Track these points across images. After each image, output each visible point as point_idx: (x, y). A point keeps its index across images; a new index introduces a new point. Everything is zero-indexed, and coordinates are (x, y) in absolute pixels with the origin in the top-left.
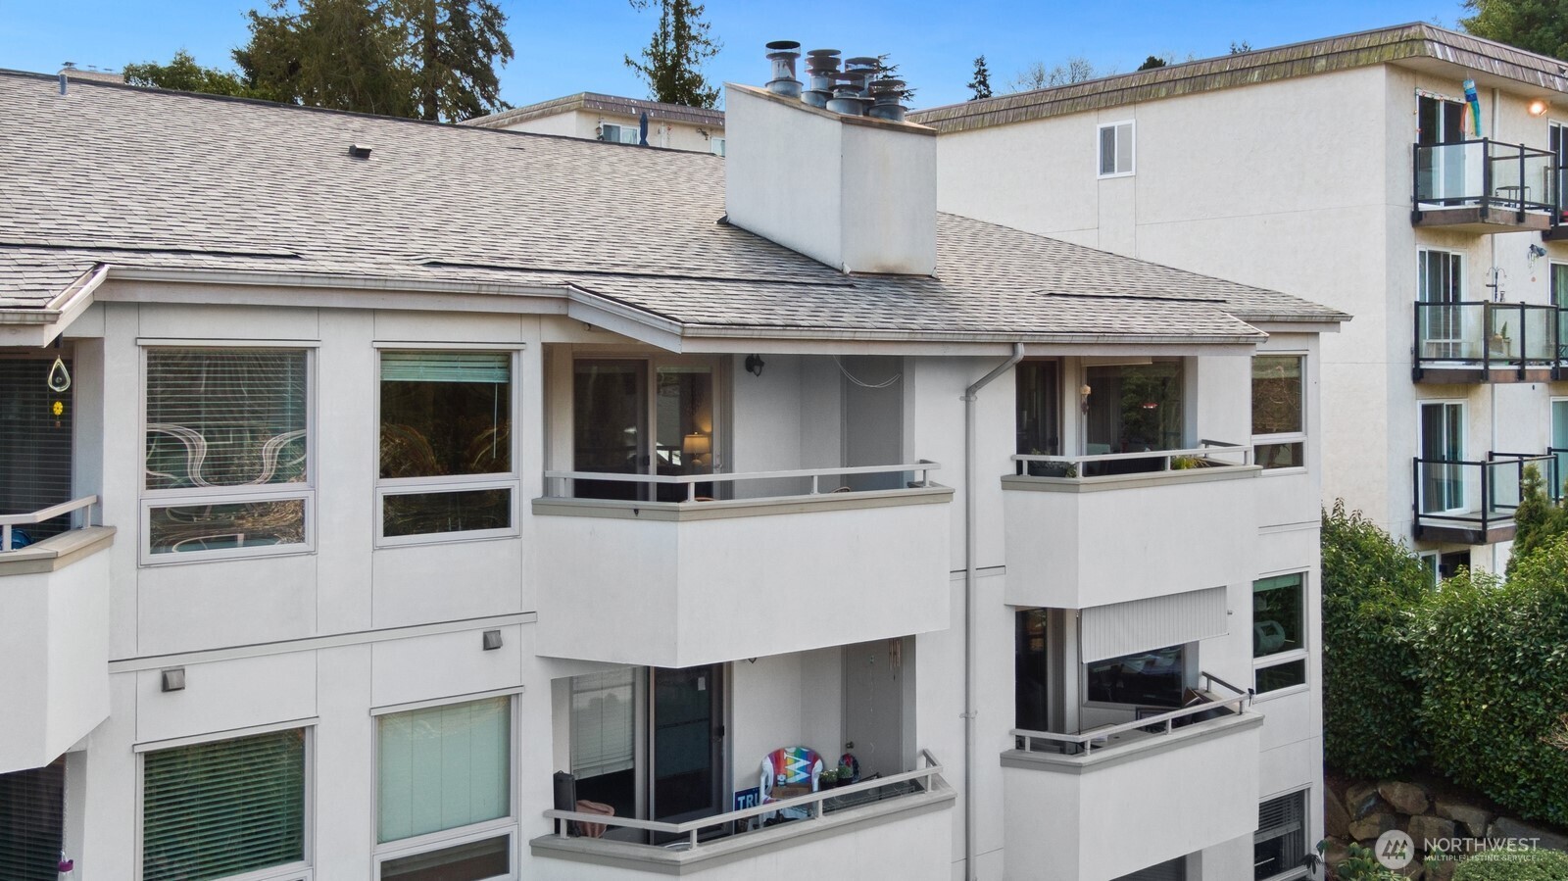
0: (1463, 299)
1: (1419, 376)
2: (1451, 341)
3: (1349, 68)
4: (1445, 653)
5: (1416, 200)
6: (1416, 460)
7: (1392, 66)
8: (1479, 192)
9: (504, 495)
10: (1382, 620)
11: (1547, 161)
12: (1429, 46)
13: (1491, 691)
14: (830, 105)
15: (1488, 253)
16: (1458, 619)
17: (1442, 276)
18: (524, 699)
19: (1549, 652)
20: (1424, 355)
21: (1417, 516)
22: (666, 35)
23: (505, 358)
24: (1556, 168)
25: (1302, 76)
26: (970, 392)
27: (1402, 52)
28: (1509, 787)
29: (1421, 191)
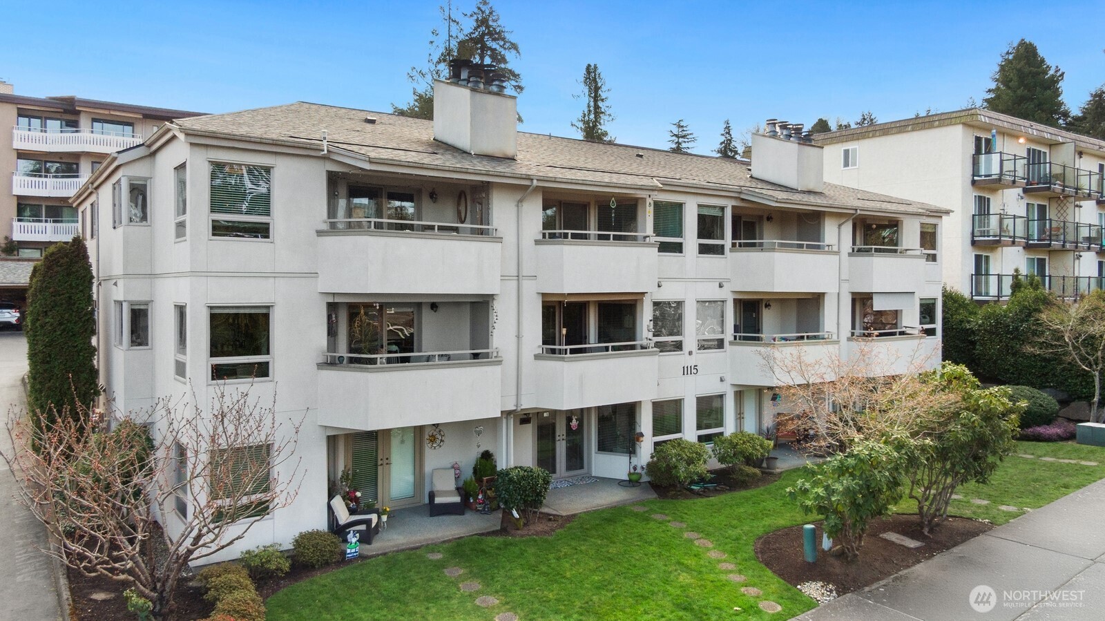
0: (991, 213)
1: (974, 243)
2: (986, 229)
3: (948, 125)
4: (985, 330)
5: (973, 175)
6: (972, 275)
7: (964, 124)
8: (998, 172)
9: (723, 246)
10: (961, 321)
11: (1025, 161)
12: (979, 116)
13: (1001, 341)
14: (791, 139)
15: (1001, 197)
16: (989, 318)
17: (983, 206)
18: (727, 302)
19: (1021, 326)
20: (975, 235)
21: (972, 296)
22: (590, 111)
23: (722, 209)
24: (1029, 164)
25: (929, 128)
26: (840, 226)
27: (968, 120)
28: (1006, 374)
29: (975, 172)
